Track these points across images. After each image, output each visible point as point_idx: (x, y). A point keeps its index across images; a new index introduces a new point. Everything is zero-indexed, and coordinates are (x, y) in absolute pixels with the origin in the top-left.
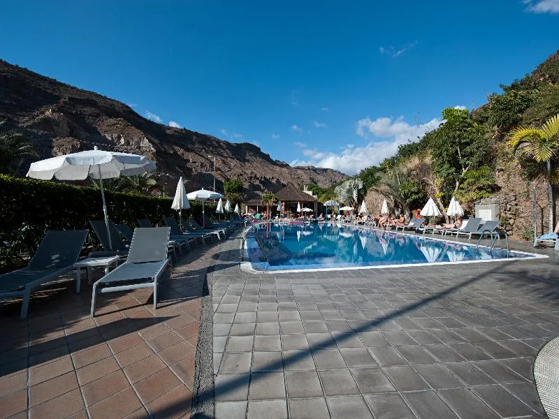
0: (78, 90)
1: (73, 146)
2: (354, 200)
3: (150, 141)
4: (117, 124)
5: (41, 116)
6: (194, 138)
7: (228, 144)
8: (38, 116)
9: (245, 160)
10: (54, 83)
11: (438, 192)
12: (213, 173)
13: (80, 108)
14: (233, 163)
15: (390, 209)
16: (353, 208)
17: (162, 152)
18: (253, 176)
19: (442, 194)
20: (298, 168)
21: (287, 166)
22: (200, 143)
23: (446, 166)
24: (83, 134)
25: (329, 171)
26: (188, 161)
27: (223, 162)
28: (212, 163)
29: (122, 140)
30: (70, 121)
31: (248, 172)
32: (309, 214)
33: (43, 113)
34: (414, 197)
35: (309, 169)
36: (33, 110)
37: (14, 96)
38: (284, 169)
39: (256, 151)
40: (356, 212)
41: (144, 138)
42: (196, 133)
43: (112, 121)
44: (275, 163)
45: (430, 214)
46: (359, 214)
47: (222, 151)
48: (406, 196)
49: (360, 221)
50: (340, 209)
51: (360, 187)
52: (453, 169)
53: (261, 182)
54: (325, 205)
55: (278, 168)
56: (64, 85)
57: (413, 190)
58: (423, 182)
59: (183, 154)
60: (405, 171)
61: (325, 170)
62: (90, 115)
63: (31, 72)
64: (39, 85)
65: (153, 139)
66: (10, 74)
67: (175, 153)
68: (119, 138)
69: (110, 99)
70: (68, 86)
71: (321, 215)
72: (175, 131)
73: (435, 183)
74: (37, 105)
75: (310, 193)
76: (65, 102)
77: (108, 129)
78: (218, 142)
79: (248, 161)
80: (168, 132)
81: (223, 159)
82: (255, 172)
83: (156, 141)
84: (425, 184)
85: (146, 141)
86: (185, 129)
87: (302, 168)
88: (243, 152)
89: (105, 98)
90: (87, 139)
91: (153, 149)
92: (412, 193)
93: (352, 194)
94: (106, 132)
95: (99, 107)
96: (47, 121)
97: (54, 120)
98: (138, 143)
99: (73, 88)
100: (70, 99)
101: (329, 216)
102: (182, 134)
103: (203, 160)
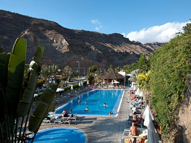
0: (37, 19)
4: (52, 33)
5: (24, 34)
17: (71, 45)
29: (55, 41)
30: (34, 35)
36: (21, 32)
38: (138, 46)
41: (63, 39)
43: (50, 32)
62: (42, 31)
63: (19, 14)
65: (67, 39)
66: (12, 17)
68: (53, 40)
69: (50, 21)
72: (78, 32)
74: (23, 30)
85: (65, 40)
86: (83, 30)
89: (47, 21)
91: (67, 44)
95: (45, 26)
96: (26, 36)
97: (28, 35)
98: (61, 41)
100: (34, 24)
102: (81, 33)
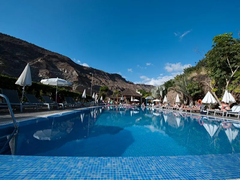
1: (46, 73)
2: (161, 96)
3: (76, 72)
5: (36, 62)
6: (95, 71)
7: (108, 74)
8: (35, 61)
9: (115, 81)
10: (43, 49)
11: (213, 89)
12: (101, 85)
13: (51, 59)
14: (110, 81)
15: (181, 100)
16: (160, 100)
17: (81, 76)
18: (118, 87)
19: (216, 90)
20: (138, 84)
21: (132, 83)
22: (97, 73)
23: (218, 71)
24: (51, 68)
25: (151, 86)
26: (91, 80)
27: (106, 81)
28: (101, 82)
29: (66, 71)
30: (47, 64)
31: (116, 85)
32: (137, 102)
33: (37, 60)
34: (196, 92)
35: (142, 85)
36: (34, 59)
37: (28, 54)
38: (132, 85)
39: (119, 77)
40: (162, 103)
41: (74, 70)
42: (96, 69)
43: (63, 64)
44: (128, 82)
45: (209, 102)
46: (163, 103)
47: (106, 77)
48: (191, 92)
49: (163, 106)
50: (154, 101)
51: (164, 89)
52: (225, 72)
53: (121, 90)
54: (146, 98)
55: (129, 84)
56: (46, 50)
57: (195, 88)
58: (201, 84)
59: (89, 77)
60: (189, 78)
61: (149, 86)
62: (55, 61)
64: (38, 50)
65: (77, 71)
67: (86, 77)
68: (65, 70)
69: (64, 56)
70: (48, 51)
71: (143, 103)
72: (88, 69)
73: (210, 83)
74: (36, 58)
75: (139, 93)
76: (46, 57)
77: (61, 67)
78: (104, 73)
79: (116, 81)
80: (85, 68)
81: (106, 80)
82: (119, 85)
83: (79, 72)
84: (202, 85)
86: (91, 67)
87: (139, 85)
88: (115, 77)
90: (52, 70)
91: (77, 75)
92: (195, 89)
93: (160, 92)
94: (60, 68)
95: (58, 59)
96: (38, 63)
97: (41, 63)
98: (72, 72)
99: (50, 51)
100: (48, 55)
101: (148, 104)
102: (90, 69)
103: (97, 80)
